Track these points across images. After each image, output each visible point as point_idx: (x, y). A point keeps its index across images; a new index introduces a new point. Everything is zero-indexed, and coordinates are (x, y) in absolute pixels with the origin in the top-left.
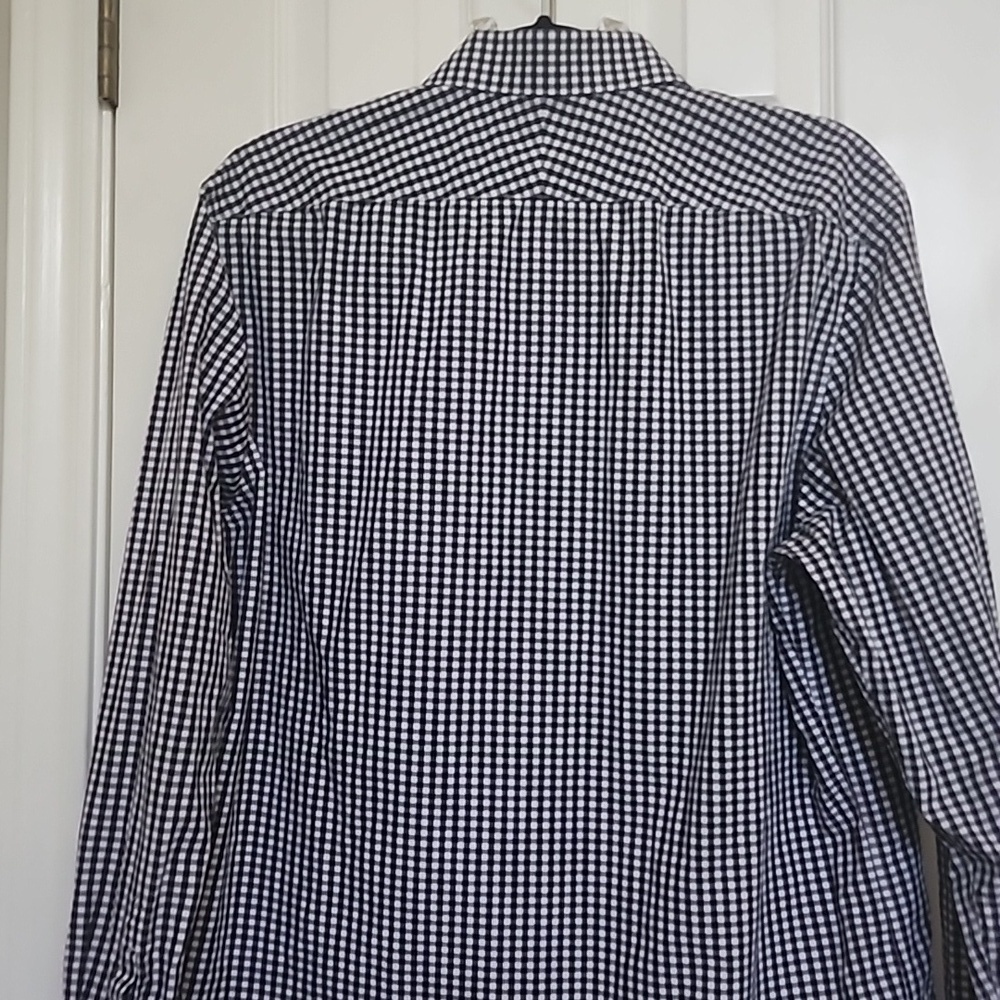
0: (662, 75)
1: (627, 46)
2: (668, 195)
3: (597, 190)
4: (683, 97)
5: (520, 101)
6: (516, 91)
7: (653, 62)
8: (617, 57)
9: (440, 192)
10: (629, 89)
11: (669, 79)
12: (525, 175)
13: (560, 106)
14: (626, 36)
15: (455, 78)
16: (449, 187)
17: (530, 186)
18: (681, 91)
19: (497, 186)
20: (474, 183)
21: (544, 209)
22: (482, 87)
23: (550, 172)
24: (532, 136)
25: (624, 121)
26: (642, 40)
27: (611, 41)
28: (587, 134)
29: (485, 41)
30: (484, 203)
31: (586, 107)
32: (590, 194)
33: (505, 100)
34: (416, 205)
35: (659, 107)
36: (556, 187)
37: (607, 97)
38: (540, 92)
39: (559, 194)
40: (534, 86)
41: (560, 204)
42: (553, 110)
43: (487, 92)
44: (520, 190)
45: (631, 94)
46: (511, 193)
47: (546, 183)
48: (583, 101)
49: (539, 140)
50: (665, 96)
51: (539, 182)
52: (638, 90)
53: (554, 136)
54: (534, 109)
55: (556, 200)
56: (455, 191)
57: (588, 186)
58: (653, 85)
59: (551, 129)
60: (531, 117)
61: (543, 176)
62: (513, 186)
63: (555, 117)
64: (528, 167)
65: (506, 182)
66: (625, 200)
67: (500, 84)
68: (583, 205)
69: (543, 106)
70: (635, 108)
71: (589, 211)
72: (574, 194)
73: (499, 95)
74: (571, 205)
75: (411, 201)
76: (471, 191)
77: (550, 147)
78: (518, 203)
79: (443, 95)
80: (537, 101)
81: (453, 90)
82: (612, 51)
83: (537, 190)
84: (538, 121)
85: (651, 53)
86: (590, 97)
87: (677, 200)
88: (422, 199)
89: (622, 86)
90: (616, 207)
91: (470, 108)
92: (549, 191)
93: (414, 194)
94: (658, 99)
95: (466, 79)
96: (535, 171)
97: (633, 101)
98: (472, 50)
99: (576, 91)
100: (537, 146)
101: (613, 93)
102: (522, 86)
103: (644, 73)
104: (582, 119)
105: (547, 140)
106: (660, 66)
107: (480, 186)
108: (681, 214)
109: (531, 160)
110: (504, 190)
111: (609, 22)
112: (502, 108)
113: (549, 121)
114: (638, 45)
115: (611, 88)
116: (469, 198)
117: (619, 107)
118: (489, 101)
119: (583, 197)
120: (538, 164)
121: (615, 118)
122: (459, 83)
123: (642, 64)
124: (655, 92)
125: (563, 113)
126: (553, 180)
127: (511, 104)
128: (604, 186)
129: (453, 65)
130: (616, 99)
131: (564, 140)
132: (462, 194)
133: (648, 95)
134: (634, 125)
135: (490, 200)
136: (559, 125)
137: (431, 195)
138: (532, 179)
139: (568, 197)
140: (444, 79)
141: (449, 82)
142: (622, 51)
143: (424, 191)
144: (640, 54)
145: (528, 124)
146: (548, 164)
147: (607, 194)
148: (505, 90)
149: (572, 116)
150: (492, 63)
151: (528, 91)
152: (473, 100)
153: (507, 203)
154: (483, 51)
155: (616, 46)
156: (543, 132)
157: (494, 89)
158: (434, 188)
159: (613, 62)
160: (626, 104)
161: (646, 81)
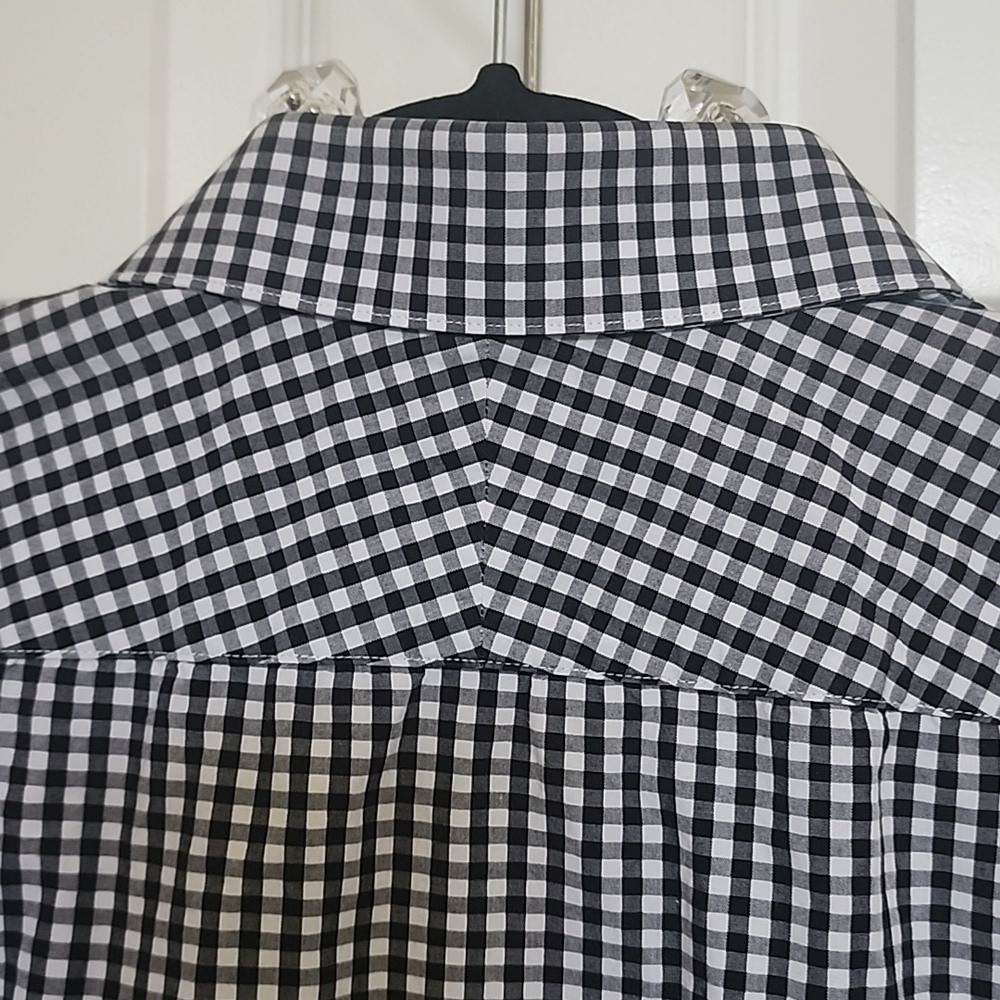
0: (883, 268)
1: (765, 172)
2: (905, 678)
3: (664, 649)
4: (954, 347)
5: (413, 350)
6: (400, 317)
7: (852, 224)
8: (734, 208)
9: (150, 630)
10: (773, 314)
11: (906, 281)
12: (425, 592)
13: (542, 367)
14: (761, 139)
15: (203, 267)
16: (176, 619)
17: (439, 629)
18: (946, 325)
19: (330, 624)
20: (257, 611)
21: (487, 699)
22: (290, 299)
23: (507, 584)
24: (452, 461)
25: (756, 425)
26: (815, 152)
27: (713, 156)
28: (632, 461)
29: (302, 148)
30: (287, 679)
31: (627, 375)
32: (640, 661)
33: (362, 344)
34: (66, 676)
35: (874, 377)
36: (526, 632)
37: (697, 339)
38: (475, 324)
39: (534, 656)
40: (456, 306)
41: (540, 689)
42: (519, 378)
43: (306, 314)
44: (408, 639)
45: (777, 332)
46: (377, 648)
47: (493, 620)
48: (619, 351)
49: (474, 473)
50: (895, 341)
51: (472, 617)
52: (801, 321)
53: (523, 464)
54: (458, 376)
55: (526, 674)
56: (195, 633)
57: (631, 635)
58: (853, 304)
59: (513, 440)
60: (448, 401)
61: (483, 595)
62: (385, 626)
63: (527, 403)
64: (435, 567)
65: (362, 613)
66: (759, 690)
67: (348, 293)
68: (614, 694)
69: (489, 368)
70: (793, 380)
71: (633, 712)
72: (586, 656)
73: (344, 328)
74: (576, 692)
75: (53, 659)
76: (248, 635)
77: (506, 499)
78: (401, 683)
79: (165, 318)
80: (468, 353)
81: (197, 304)
82: (716, 191)
83: (463, 641)
84: (470, 413)
85: (844, 195)
86: (640, 339)
87: (933, 695)
88: (87, 654)
89: (750, 306)
90: (727, 707)
91: (251, 363)
92: (502, 644)
93: (64, 638)
94: (868, 351)
95: (238, 272)
96: (458, 580)
97: (785, 356)
98: (261, 176)
99: (594, 322)
100: (465, 496)
101: (719, 329)
102: (419, 303)
103: (821, 261)
104: (614, 412)
105: (500, 475)
106: (874, 238)
107: (277, 622)
108: (948, 744)
109: (444, 542)
110: (353, 637)
111: (702, 84)
112: (354, 367)
113: (505, 415)
114: (801, 168)
115: (711, 312)
116: (238, 660)
117: (738, 375)
118: (313, 341)
119: (617, 670)
120: (467, 555)
121: (724, 412)
122: (217, 284)
123: (814, 231)
124: (861, 327)
125: (551, 390)
126: (516, 608)
127: (382, 358)
128: (687, 638)
129: (202, 221)
130: (729, 350)
131: (554, 476)
132: (216, 646)
133: (835, 337)
134: (789, 438)
135: (308, 669)
136: (537, 427)
137: (119, 640)
138: (448, 605)
139: (565, 666)
140: (172, 265)
141: (184, 279)
142: (750, 189)
143: (96, 627)
144: (807, 199)
145: (438, 424)
146: (500, 559)
147: (695, 664)
148: (363, 312)
149: (583, 401)
150: (325, 221)
151: (437, 322)
152: (261, 338)
153: (362, 681)
154: (296, 181)
155: (731, 173)
156: (487, 451)
157: (327, 306)
158: (129, 617)
159: (718, 226)
160: (761, 365)
161: (829, 291)
